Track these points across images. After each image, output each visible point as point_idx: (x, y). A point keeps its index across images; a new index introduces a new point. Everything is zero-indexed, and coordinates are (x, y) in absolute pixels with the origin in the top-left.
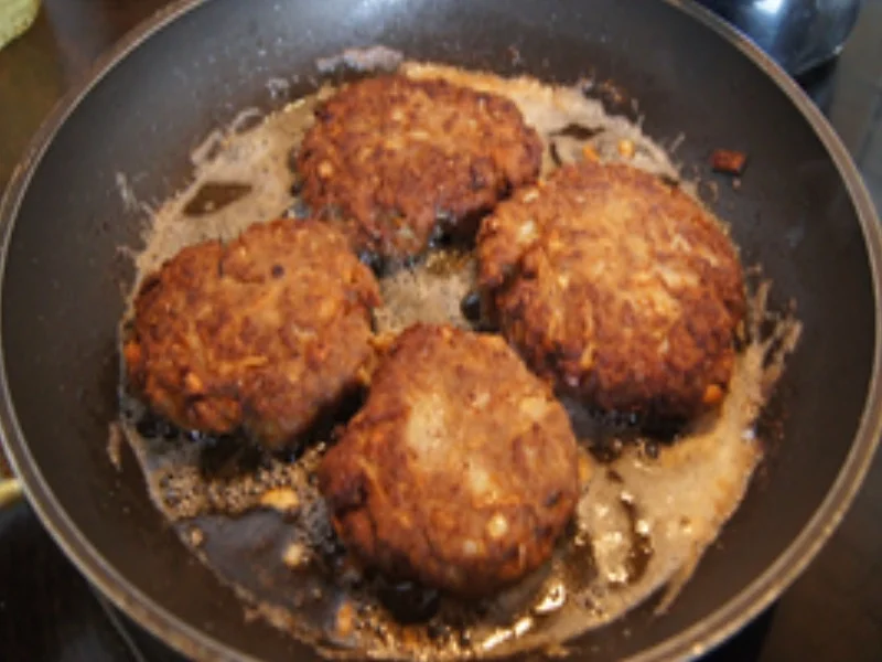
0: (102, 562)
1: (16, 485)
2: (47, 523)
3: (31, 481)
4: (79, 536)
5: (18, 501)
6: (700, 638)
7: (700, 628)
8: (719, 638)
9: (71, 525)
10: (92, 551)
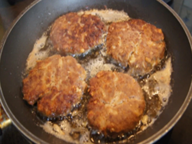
0: (33, 135)
1: (9, 121)
2: (19, 129)
3: (13, 120)
4: (27, 130)
5: (11, 125)
6: (166, 129)
7: (166, 126)
8: (170, 128)
9: (25, 128)
10: (30, 133)
